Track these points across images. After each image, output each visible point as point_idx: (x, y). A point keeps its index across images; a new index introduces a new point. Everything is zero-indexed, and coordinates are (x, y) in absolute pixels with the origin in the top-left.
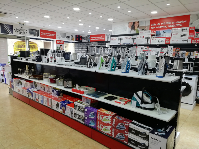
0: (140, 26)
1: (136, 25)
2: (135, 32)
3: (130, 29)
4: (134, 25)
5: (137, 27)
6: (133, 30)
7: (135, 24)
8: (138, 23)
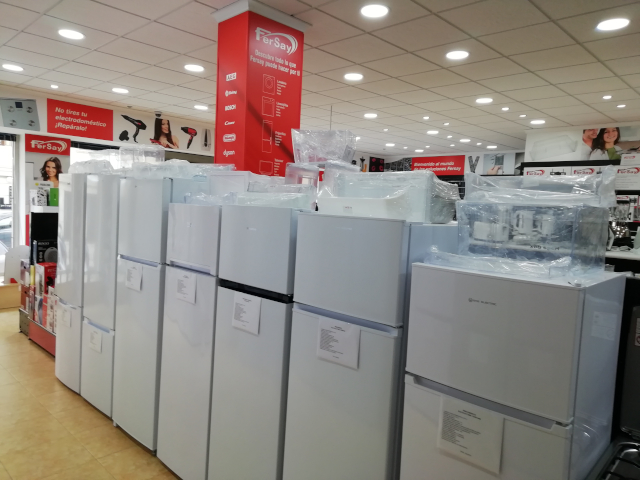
0: (622, 139)
1: (609, 139)
2: (605, 157)
3: (588, 148)
4: (602, 138)
5: (612, 144)
6: (599, 151)
7: (606, 136)
8: (616, 133)
